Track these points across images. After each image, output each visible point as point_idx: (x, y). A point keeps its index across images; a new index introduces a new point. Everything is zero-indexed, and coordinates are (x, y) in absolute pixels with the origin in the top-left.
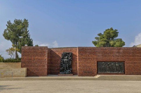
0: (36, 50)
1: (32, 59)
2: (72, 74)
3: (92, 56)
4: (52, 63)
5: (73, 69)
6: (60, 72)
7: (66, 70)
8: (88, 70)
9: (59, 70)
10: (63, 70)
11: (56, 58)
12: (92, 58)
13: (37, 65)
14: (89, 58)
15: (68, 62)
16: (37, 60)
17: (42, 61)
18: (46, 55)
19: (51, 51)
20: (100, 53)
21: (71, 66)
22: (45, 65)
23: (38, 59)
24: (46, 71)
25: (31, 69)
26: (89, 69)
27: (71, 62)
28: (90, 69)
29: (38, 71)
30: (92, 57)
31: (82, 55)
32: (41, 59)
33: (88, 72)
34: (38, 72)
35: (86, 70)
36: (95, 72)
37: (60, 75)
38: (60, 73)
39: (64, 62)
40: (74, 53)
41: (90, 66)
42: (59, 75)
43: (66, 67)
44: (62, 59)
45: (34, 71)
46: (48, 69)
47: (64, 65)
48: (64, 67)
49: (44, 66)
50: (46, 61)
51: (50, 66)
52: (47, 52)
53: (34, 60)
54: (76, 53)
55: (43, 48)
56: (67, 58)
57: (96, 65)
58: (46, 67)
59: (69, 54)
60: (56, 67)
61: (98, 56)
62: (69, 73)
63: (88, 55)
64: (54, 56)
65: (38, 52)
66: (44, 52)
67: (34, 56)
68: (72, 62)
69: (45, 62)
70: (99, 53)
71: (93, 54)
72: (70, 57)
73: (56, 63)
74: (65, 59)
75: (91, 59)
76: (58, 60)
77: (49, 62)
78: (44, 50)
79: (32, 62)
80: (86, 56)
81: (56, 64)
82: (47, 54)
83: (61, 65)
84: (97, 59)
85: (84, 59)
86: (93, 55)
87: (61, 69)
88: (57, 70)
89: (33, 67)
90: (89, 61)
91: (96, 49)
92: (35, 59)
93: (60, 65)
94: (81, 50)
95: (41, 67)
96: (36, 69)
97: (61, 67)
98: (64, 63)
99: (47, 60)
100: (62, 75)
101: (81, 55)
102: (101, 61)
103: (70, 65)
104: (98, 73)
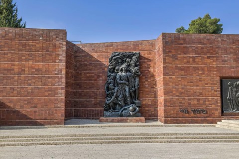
0: (29, 40)
1: (13, 70)
2: (143, 118)
3: (206, 60)
4: (79, 86)
5: (144, 102)
6: (106, 110)
7: (123, 104)
8: (194, 105)
9: (101, 106)
10: (115, 104)
11: (91, 70)
12: (206, 69)
13: (32, 89)
14: (197, 69)
15: (128, 81)
16: (33, 73)
17: (49, 78)
18: (60, 58)
19: (76, 52)
20: (231, 53)
21: (139, 94)
22: (57, 89)
23: (32, 68)
24: (62, 107)
25: (11, 101)
26: (196, 102)
27: (137, 80)
28: (201, 102)
29: (35, 107)
30: (205, 63)
31: (175, 58)
32: (44, 69)
33: (194, 111)
34: (35, 112)
35: (189, 104)
36: (217, 110)
37: (107, 121)
38: (106, 113)
39: (118, 81)
40: (146, 56)
41: (201, 94)
42: (101, 121)
43: (125, 97)
44: (109, 74)
45: (22, 107)
46: (68, 104)
47: (116, 89)
48: (117, 97)
49: (54, 92)
50: (61, 78)
51: (75, 93)
52: (64, 48)
53: (19, 73)
54: (150, 54)
55: (51, 34)
56: (127, 71)
57: (217, 87)
58: (61, 95)
59: (130, 56)
60: (90, 97)
61: (224, 61)
62: (135, 116)
63: (194, 58)
64: (86, 65)
65: (33, 48)
66: (55, 46)
67: (20, 60)
68: (140, 81)
69: (57, 80)
70: (226, 51)
71: (209, 55)
72: (136, 66)
73: (93, 84)
74: (120, 73)
75: (203, 70)
76: (99, 77)
77: (72, 81)
78: (54, 41)
79: (13, 78)
80: (188, 62)
81: (90, 88)
82: (64, 54)
83: (108, 89)
84: (219, 69)
85: (182, 70)
86: (208, 58)
87: (109, 101)
88: (96, 105)
89: (19, 94)
90: (195, 78)
91: (218, 41)
92: (24, 70)
93: (103, 90)
94: (172, 42)
95: (46, 94)
96: (29, 102)
97: (107, 95)
98: (116, 84)
99: (64, 72)
100: (112, 121)
101: (172, 57)
102: (233, 75)
103: (135, 92)
104: (223, 115)
